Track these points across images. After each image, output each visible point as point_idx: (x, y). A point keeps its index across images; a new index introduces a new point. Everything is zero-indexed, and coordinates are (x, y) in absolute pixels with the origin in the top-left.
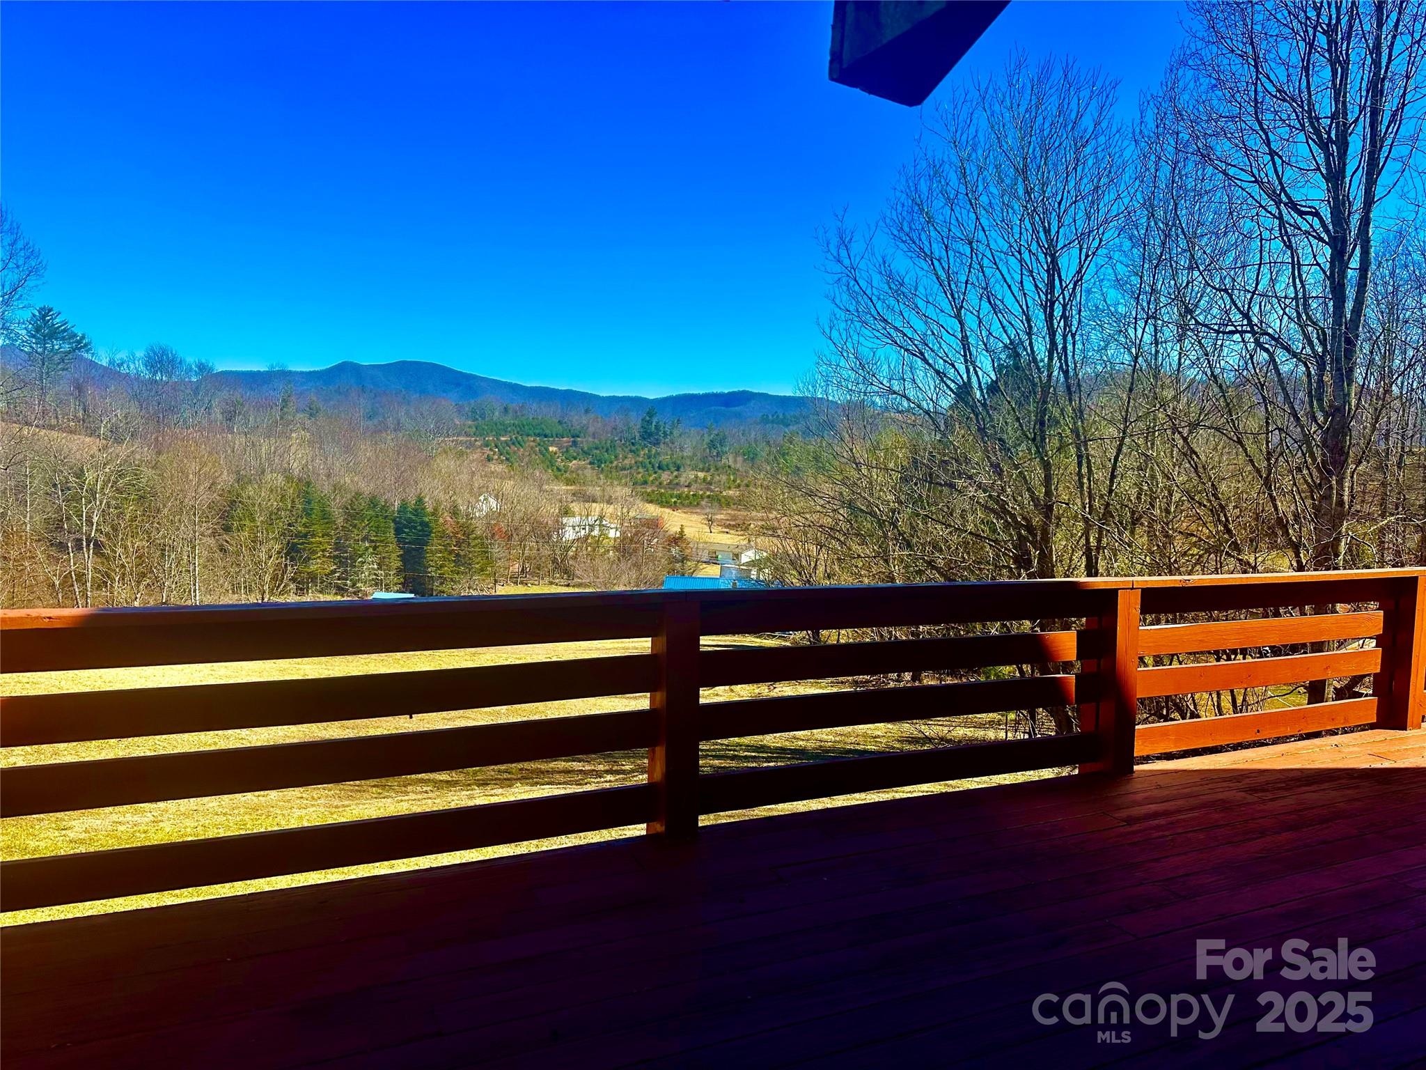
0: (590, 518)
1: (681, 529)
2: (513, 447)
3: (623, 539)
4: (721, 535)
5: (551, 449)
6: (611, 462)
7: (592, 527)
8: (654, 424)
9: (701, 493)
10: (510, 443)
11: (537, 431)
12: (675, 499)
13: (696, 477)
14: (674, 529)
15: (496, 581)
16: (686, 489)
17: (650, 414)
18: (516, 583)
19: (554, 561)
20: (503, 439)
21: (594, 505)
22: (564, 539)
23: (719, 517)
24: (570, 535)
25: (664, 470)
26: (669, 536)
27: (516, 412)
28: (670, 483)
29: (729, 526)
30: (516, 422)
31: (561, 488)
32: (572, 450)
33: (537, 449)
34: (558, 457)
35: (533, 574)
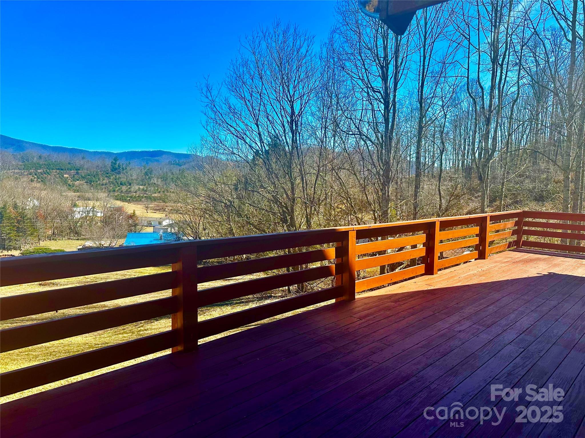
0: (88, 208)
1: (134, 212)
2: (44, 175)
3: (105, 217)
4: (152, 214)
5: (65, 176)
6: (97, 182)
7: (88, 212)
8: (117, 164)
9: (142, 195)
10: (43, 173)
11: (57, 168)
12: (129, 198)
13: (139, 188)
14: (130, 211)
15: (39, 239)
16: (134, 194)
17: (116, 160)
18: (50, 240)
19: (70, 228)
20: (39, 171)
21: (89, 202)
22: (75, 218)
23: (151, 206)
24: (77, 216)
25: (123, 185)
26: (128, 215)
27: (46, 158)
28: (127, 191)
29: (156, 210)
30: (46, 163)
31: (71, 194)
32: (76, 176)
33: (58, 176)
34: (69, 180)
35: (59, 235)
